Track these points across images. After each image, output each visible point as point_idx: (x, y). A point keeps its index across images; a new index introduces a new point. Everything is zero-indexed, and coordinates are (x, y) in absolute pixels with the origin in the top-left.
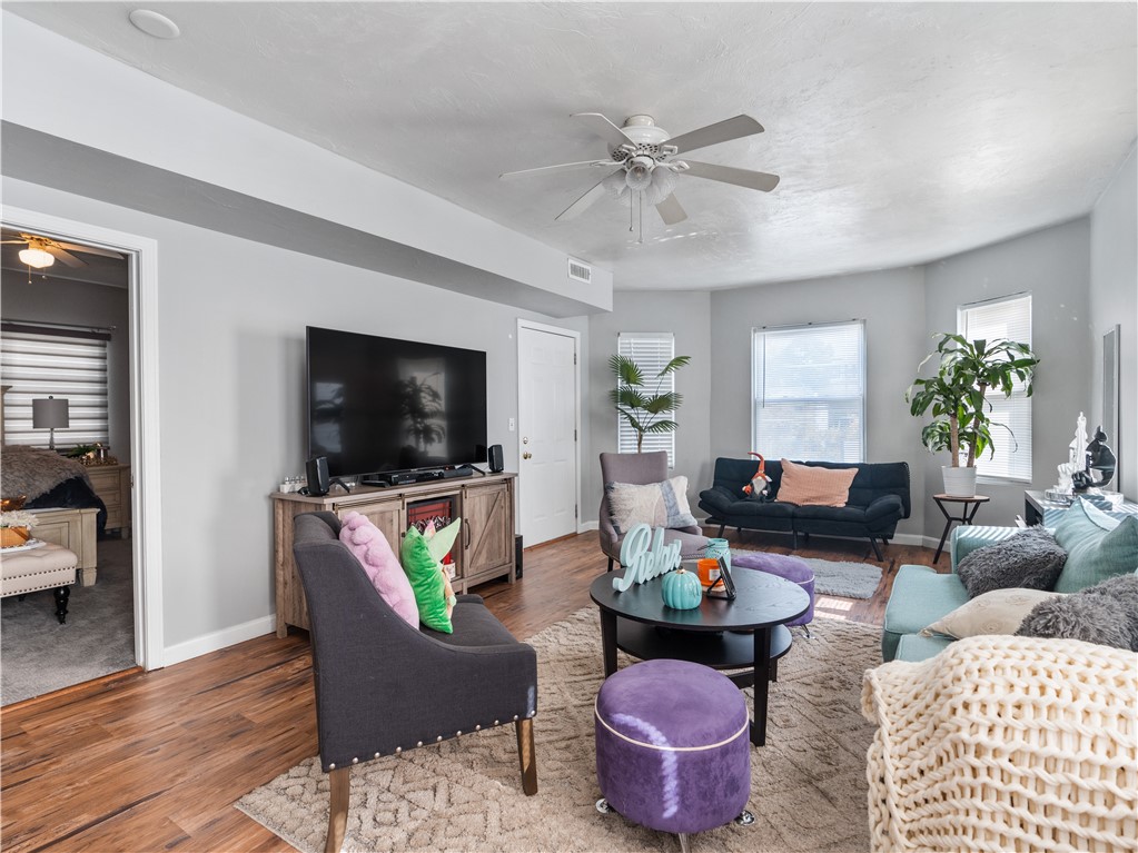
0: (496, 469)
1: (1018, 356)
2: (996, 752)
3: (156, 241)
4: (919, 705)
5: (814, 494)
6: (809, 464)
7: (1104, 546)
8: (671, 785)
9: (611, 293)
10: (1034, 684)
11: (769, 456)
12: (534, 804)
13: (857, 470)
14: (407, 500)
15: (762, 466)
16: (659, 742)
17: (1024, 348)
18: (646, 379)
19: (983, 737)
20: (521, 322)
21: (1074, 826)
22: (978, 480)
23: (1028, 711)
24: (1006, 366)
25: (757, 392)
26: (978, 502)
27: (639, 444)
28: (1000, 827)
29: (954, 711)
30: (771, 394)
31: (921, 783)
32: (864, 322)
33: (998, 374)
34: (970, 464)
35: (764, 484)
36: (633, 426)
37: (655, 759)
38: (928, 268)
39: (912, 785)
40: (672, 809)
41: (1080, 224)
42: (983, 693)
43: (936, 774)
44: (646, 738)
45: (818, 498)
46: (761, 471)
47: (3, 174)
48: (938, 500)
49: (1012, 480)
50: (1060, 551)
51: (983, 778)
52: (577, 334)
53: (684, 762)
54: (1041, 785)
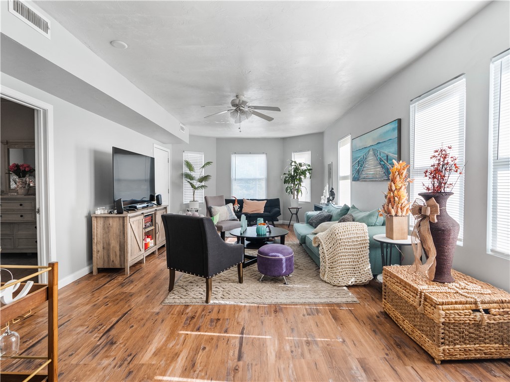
0: (159, 204)
1: (309, 168)
2: (343, 239)
3: (52, 106)
4: (328, 237)
5: (255, 209)
6: (251, 200)
7: (341, 211)
8: (284, 265)
9: (188, 136)
10: (350, 227)
11: (238, 198)
12: (244, 285)
13: (266, 201)
14: (145, 215)
15: (236, 201)
16: (281, 256)
17: (309, 166)
18: (196, 169)
19: (341, 237)
20: (155, 145)
21: (353, 247)
22: (299, 203)
23: (346, 232)
24: (306, 170)
25: (233, 176)
26: (299, 208)
27: (194, 195)
28: (344, 251)
29: (336, 235)
30: (237, 177)
31: (330, 250)
32: (266, 154)
33: (304, 173)
34: (297, 198)
35: (238, 207)
36: (192, 187)
37: (281, 260)
38: (284, 139)
39: (329, 251)
40: (284, 270)
41: (321, 134)
42: (340, 231)
43: (333, 247)
44: (278, 256)
45: (255, 211)
46: (236, 203)
47: (2, 71)
48: (289, 208)
49: (306, 202)
50: (331, 214)
51: (341, 244)
52: (169, 150)
53: (286, 260)
54: (349, 242)
